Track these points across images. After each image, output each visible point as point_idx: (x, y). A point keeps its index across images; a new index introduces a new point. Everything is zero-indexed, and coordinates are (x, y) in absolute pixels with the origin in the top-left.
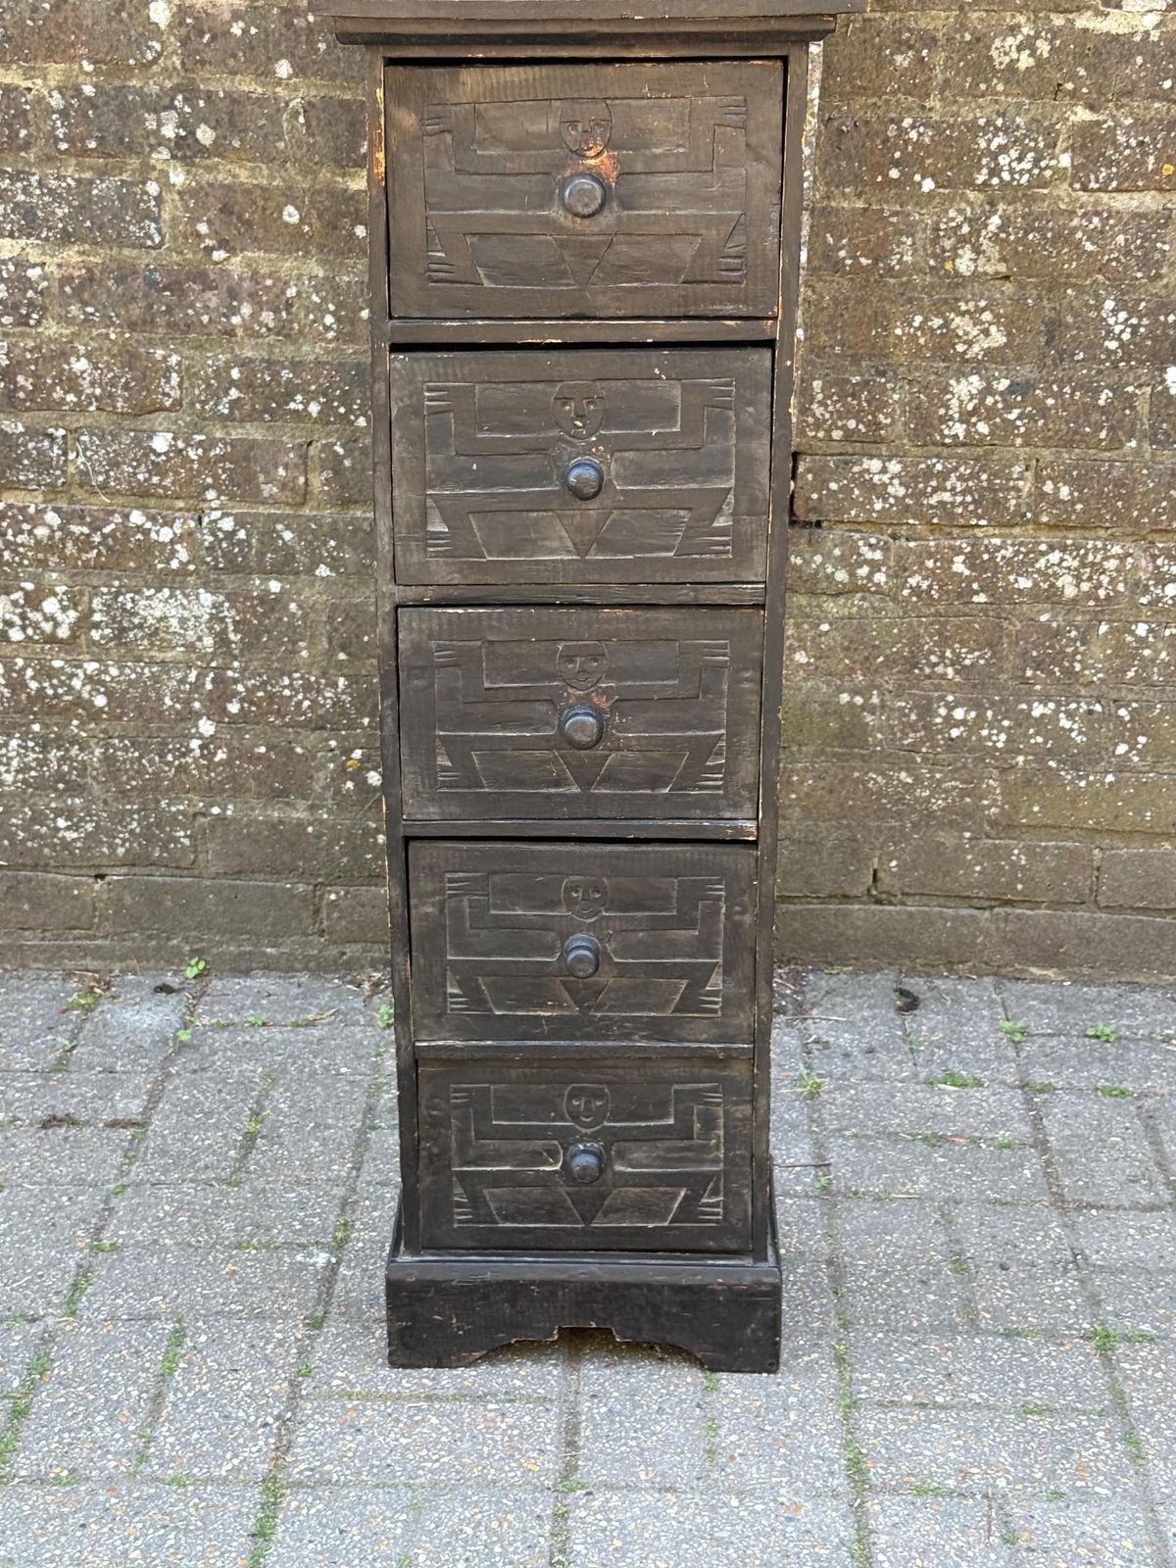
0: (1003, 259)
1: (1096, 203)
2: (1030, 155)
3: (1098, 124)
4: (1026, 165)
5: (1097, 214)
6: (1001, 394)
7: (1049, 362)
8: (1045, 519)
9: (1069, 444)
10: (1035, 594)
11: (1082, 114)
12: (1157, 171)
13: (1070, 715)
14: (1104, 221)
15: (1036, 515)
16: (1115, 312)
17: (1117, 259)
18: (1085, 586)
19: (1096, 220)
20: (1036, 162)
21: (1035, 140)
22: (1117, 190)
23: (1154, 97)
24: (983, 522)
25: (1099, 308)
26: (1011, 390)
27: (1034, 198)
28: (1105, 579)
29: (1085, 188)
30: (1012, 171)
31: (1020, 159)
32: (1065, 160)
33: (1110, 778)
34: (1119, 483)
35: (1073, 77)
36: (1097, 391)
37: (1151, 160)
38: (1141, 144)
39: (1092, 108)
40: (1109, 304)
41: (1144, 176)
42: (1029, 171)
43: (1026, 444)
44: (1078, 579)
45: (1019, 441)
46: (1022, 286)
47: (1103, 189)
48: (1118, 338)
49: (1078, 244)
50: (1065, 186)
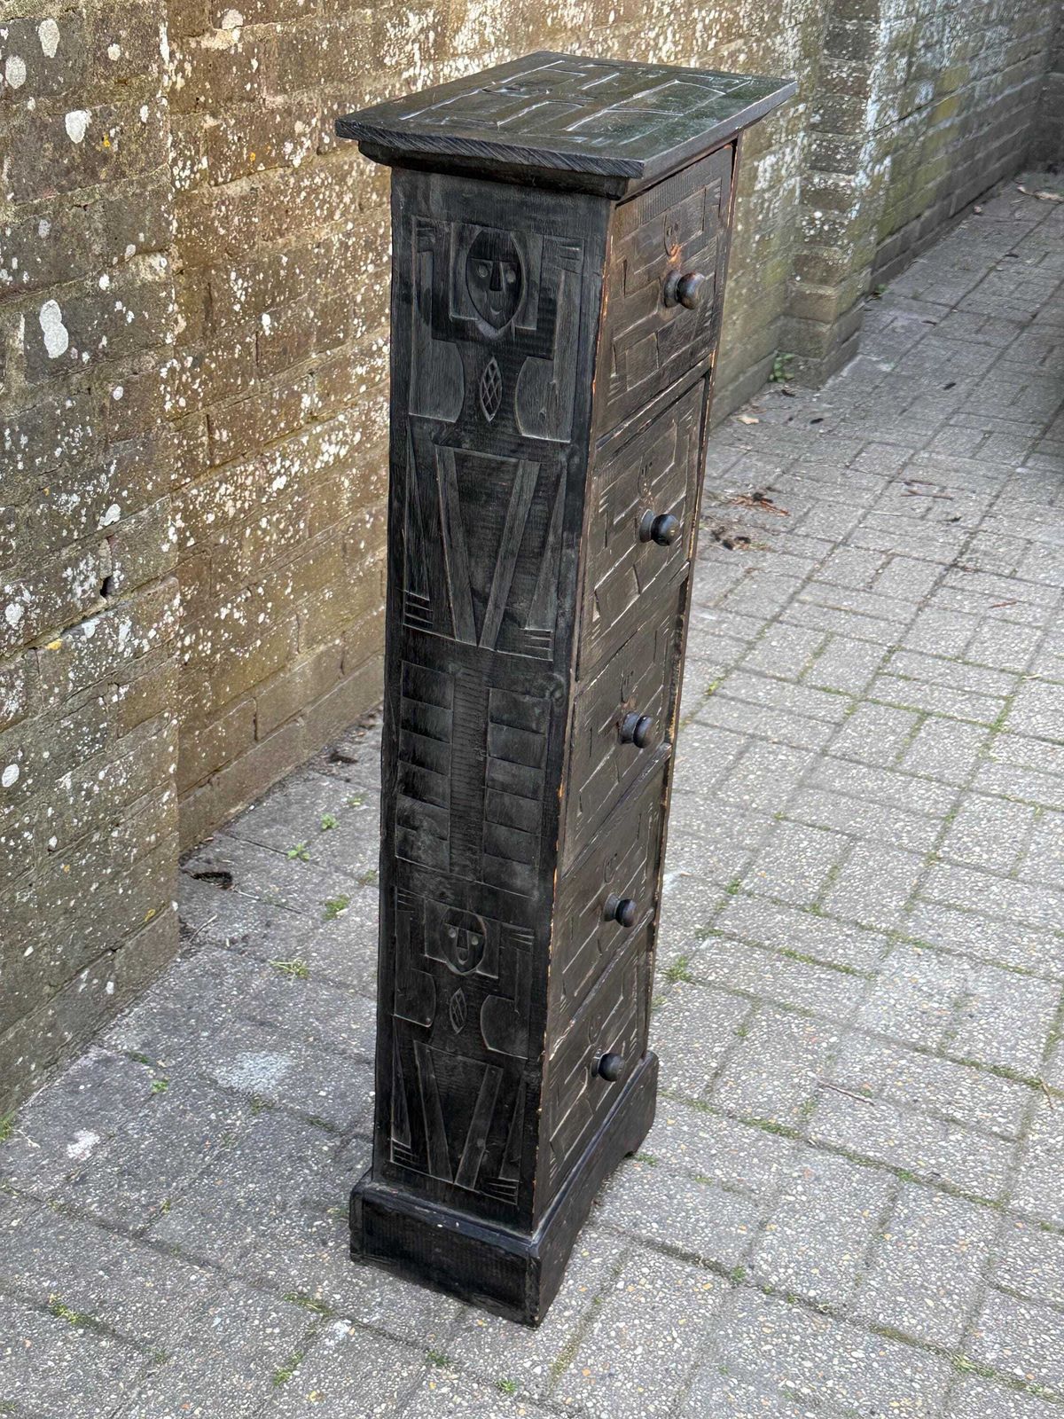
0: (181, 257)
1: (222, 194)
2: (189, 163)
3: (218, 127)
4: (187, 172)
5: (223, 203)
6: (190, 370)
7: (208, 333)
8: (218, 462)
9: (223, 396)
10: (215, 525)
11: (210, 122)
12: (248, 158)
13: (238, 607)
14: (227, 207)
15: (212, 461)
16: (236, 280)
17: (235, 238)
18: (239, 504)
19: (223, 208)
20: (192, 166)
21: (189, 150)
22: (232, 180)
23: (242, 99)
24: (188, 480)
25: (228, 280)
26: (194, 365)
27: (191, 199)
28: (247, 493)
29: (216, 185)
30: (180, 180)
31: (184, 169)
32: (204, 163)
33: (259, 643)
34: (250, 416)
35: (203, 92)
36: (233, 348)
37: (245, 151)
38: (239, 138)
39: (214, 115)
40: (233, 275)
41: (242, 165)
42: (189, 177)
43: (204, 406)
44: (235, 500)
45: (200, 405)
46: (189, 275)
47: (225, 183)
48: (240, 302)
49: (216, 232)
50: (206, 185)
